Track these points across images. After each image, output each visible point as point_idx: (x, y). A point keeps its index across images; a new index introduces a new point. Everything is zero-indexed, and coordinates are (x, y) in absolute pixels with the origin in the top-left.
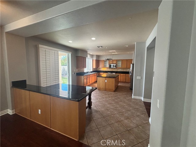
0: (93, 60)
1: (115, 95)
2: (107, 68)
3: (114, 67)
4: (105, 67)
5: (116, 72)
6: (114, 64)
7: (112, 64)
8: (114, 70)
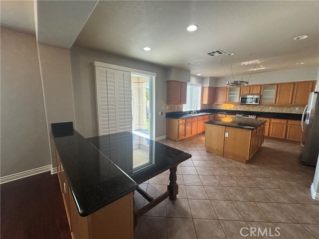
0: (203, 88)
1: (248, 174)
2: (236, 104)
3: (254, 103)
4: (230, 101)
5: (258, 114)
6: (253, 94)
7: (249, 94)
8: (251, 109)
